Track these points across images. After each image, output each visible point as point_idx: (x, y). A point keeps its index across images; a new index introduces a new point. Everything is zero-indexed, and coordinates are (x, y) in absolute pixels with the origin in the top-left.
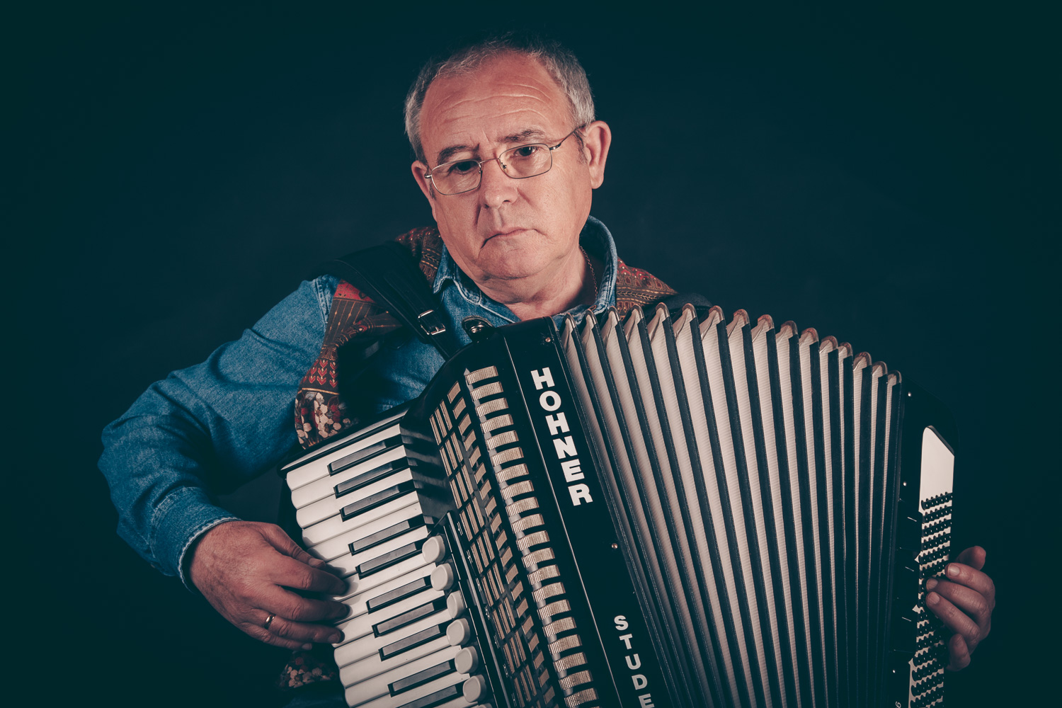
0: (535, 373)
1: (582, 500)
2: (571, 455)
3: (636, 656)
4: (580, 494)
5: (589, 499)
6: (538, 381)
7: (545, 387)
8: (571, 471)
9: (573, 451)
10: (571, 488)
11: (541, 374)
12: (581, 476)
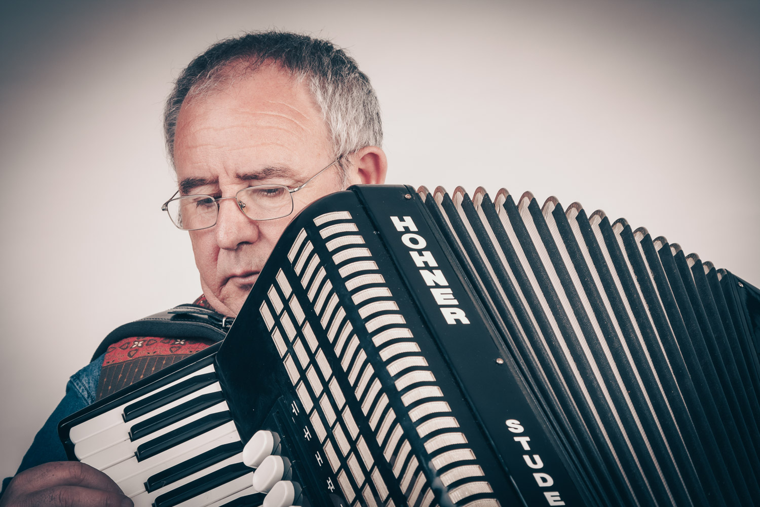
0: (395, 220)
1: (457, 321)
2: (441, 284)
3: (537, 458)
4: (453, 315)
5: (465, 321)
6: (399, 225)
7: (407, 230)
8: (443, 296)
9: (443, 281)
10: (443, 310)
11: (402, 220)
12: (455, 302)
